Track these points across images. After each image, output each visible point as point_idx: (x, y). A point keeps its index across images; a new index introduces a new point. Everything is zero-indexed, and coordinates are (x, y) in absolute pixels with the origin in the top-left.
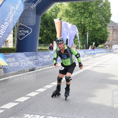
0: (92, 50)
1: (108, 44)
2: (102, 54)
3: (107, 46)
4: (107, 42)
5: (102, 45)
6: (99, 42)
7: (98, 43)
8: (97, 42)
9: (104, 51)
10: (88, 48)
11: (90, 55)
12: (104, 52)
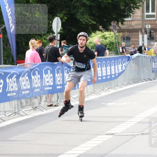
0: (47, 66)
1: (148, 27)
2: (112, 91)
3: (142, 39)
4: (138, 13)
5: (107, 34)
6: (92, 15)
7: (85, 19)
8: (79, 16)
9: (119, 68)
10: (20, 57)
11: (36, 101)
12: (121, 78)
